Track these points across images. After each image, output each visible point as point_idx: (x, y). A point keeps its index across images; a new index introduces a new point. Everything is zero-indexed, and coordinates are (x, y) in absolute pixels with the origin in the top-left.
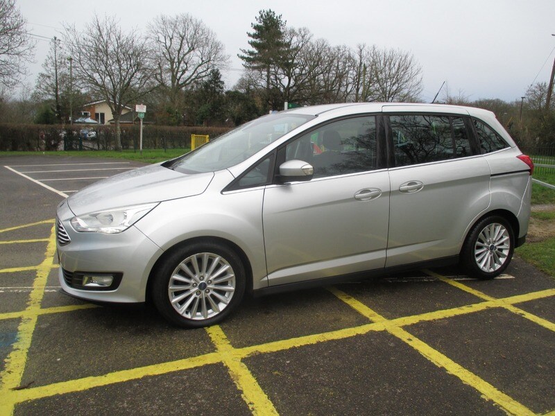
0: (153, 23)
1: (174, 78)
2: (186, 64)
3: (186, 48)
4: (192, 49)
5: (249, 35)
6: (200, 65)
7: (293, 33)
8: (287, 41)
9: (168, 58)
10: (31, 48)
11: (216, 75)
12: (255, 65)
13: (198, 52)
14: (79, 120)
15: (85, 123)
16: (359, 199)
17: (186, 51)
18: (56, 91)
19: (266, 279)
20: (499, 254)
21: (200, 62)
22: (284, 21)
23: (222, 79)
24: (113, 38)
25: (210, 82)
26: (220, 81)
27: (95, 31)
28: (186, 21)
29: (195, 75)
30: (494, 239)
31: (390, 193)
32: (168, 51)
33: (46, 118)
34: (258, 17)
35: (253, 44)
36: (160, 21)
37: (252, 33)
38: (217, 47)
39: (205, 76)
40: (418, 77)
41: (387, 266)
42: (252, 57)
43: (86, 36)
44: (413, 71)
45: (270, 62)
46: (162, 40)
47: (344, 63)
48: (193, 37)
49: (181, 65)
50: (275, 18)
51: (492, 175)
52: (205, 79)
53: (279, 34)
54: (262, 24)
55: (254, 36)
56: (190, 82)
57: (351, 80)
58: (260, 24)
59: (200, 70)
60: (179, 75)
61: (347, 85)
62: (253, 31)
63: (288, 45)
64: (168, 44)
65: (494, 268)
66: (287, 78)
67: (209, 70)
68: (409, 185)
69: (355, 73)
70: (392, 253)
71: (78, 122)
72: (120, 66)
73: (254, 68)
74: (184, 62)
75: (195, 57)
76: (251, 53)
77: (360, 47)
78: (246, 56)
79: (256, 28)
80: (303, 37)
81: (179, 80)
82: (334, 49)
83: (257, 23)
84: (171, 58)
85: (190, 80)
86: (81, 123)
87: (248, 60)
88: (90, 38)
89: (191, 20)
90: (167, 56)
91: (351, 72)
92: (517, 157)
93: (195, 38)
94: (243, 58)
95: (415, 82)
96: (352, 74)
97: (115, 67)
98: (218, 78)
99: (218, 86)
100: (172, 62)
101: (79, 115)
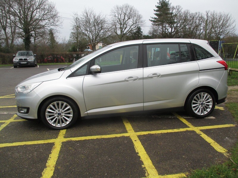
0: (113, 9)
1: (122, 31)
2: (126, 25)
3: (126, 18)
4: (129, 18)
5: (155, 10)
6: (132, 25)
7: (173, 8)
8: (171, 12)
9: (119, 23)
10: (61, 23)
11: (139, 29)
12: (157, 24)
13: (131, 20)
14: (86, 50)
15: (88, 51)
16: (127, 81)
17: (126, 20)
18: (77, 39)
19: (86, 112)
20: (207, 107)
21: (133, 24)
22: (170, 3)
23: (141, 31)
24: (92, 16)
25: (137, 32)
26: (141, 32)
27: (85, 14)
28: (127, 7)
29: (130, 29)
30: (203, 100)
31: (143, 78)
32: (119, 20)
33: (74, 50)
34: (158, 3)
35: (156, 14)
36: (116, 8)
37: (156, 10)
38: (139, 17)
39: (135, 29)
40: (234, 25)
41: (144, 110)
42: (156, 20)
43: (81, 16)
44: (231, 22)
45: (164, 22)
46: (117, 15)
47: (199, 20)
48: (130, 13)
49: (125, 26)
50: (166, 2)
51: (200, 70)
52: (134, 31)
53: (168, 9)
54: (160, 5)
55: (157, 11)
56: (128, 33)
57: (202, 28)
58: (159, 5)
59: (132, 27)
60: (123, 30)
61: (200, 30)
62: (156, 9)
63: (172, 13)
64: (119, 17)
65: (204, 113)
66: (171, 28)
67: (136, 27)
68: (153, 75)
69: (204, 24)
70: (146, 104)
71: (85, 51)
72: (95, 28)
73: (156, 25)
74: (126, 24)
75: (130, 22)
76: (155, 18)
77: (207, 12)
78: (153, 20)
79: (158, 7)
80: (178, 10)
81: (123, 32)
82: (194, 14)
83: (158, 5)
84: (120, 23)
85: (128, 32)
86: (86, 51)
87: (154, 21)
88: (83, 17)
89: (129, 6)
90: (119, 22)
91: (203, 24)
92: (217, 62)
93: (131, 13)
94: (151, 21)
95: (231, 27)
96: (203, 25)
97: (93, 28)
98: (140, 30)
99: (140, 34)
100: (121, 24)
101: (86, 48)
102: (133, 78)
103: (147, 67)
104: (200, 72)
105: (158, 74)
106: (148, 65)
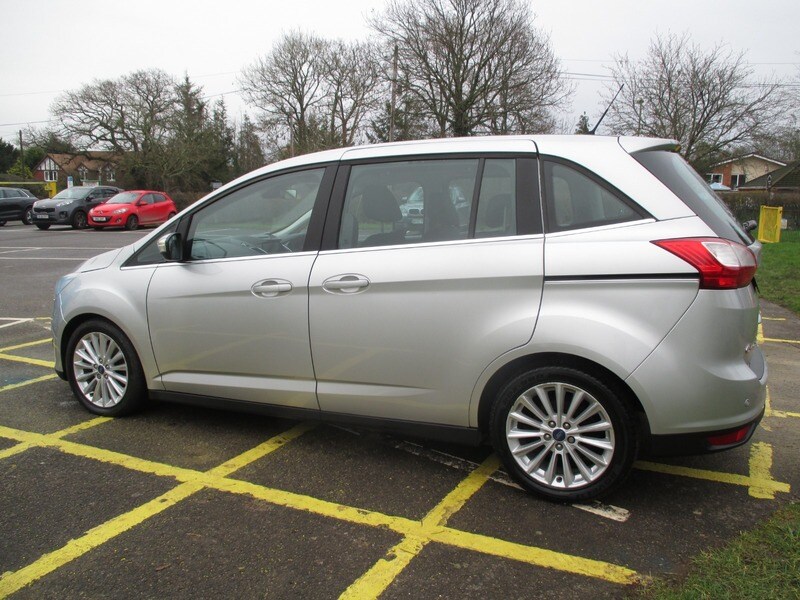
102: (276, 283)
103: (337, 248)
104: (551, 287)
105: (362, 281)
106: (341, 240)
